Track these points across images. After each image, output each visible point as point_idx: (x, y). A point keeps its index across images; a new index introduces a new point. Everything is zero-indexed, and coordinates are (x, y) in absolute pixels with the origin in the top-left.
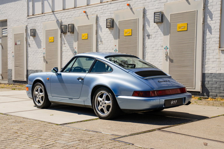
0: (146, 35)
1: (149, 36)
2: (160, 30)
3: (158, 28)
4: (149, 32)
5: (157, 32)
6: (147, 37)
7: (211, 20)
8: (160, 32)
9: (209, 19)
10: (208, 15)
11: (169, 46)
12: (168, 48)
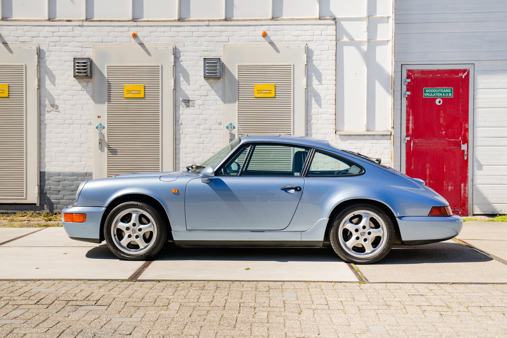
0: (181, 99)
1: (187, 102)
2: (213, 91)
3: (209, 88)
4: (187, 94)
5: (207, 96)
6: (183, 104)
7: (318, 83)
8: (214, 96)
9: (315, 82)
10: (313, 74)
11: (237, 123)
12: (234, 128)
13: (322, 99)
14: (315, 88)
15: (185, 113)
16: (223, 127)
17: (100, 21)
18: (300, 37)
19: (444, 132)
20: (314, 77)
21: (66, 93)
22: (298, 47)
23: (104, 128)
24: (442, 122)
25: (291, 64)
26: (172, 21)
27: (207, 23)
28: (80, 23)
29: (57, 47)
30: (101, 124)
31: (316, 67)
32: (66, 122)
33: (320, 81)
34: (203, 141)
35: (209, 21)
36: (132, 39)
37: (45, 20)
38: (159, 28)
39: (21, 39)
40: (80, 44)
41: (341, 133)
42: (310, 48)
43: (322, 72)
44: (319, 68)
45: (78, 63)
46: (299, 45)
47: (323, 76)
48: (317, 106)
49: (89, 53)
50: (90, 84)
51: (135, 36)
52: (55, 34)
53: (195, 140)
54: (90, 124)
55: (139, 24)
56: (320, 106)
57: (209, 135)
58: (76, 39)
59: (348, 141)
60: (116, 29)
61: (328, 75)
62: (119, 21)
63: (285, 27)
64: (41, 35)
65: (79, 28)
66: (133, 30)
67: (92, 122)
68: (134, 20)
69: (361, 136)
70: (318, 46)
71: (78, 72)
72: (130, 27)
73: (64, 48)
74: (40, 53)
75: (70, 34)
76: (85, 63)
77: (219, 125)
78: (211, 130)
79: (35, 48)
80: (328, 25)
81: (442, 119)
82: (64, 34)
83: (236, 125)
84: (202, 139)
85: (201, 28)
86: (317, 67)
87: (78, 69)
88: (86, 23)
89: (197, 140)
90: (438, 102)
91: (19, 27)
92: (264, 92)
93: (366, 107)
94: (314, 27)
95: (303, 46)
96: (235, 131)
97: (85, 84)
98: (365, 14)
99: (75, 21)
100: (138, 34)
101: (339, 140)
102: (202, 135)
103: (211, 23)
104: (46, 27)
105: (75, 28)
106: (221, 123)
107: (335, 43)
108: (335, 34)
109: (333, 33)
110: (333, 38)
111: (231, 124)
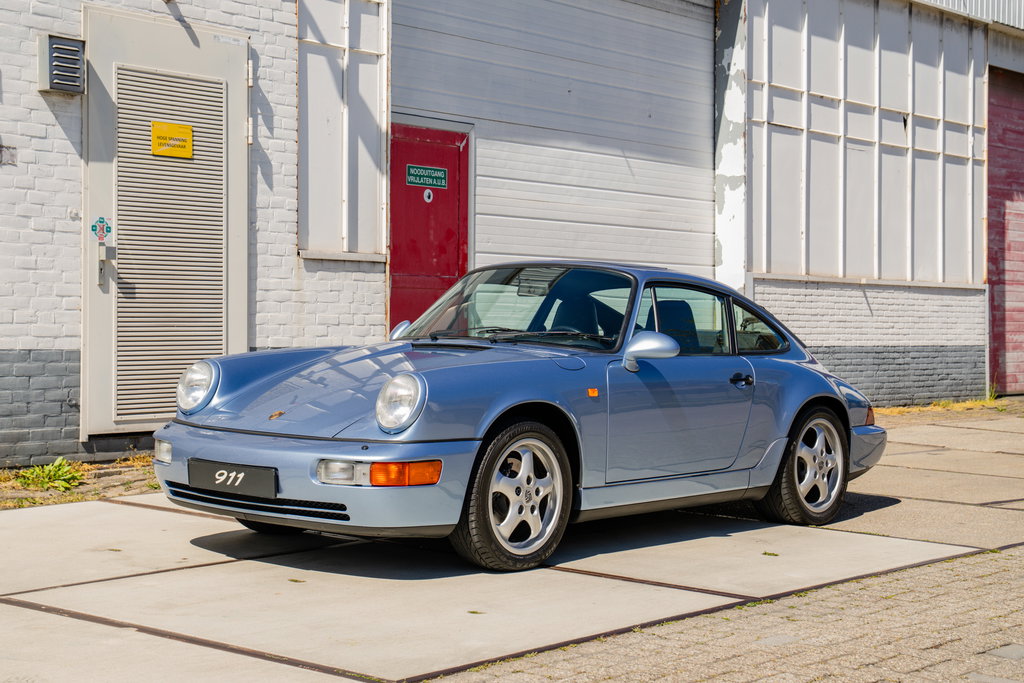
2: (59, 128)
3: (51, 118)
5: (45, 138)
7: (269, 134)
8: (60, 142)
9: (263, 130)
10: (259, 111)
11: (114, 217)
12: (109, 230)
13: (274, 170)
14: (263, 146)
16: (84, 225)
18: (234, 17)
19: (435, 260)
20: (260, 117)
22: (235, 40)
24: (432, 238)
25: (222, 80)
31: (263, 95)
33: (271, 129)
34: (36, 261)
41: (308, 254)
42: (254, 46)
43: (274, 109)
44: (270, 97)
46: (236, 37)
47: (275, 117)
48: (266, 186)
53: (17, 257)
56: (271, 186)
57: (49, 247)
59: (319, 273)
61: (285, 115)
69: (340, 263)
70: (268, 46)
77: (73, 219)
78: (53, 231)
81: (432, 232)
83: (114, 225)
84: (33, 258)
86: (266, 95)
89: (23, 258)
90: (428, 196)
92: (172, 142)
95: (243, 41)
96: (112, 240)
101: (304, 270)
102: (33, 247)
106: (77, 214)
107: (295, 43)
108: (296, 22)
109: (294, 20)
110: (294, 31)
111: (102, 220)
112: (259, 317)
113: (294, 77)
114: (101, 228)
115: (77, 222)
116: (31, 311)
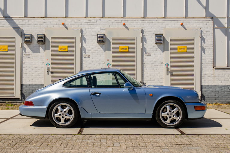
2: (159, 49)
3: (157, 47)
5: (156, 51)
10: (202, 41)
11: (170, 63)
12: (169, 65)
14: (204, 48)
15: (146, 59)
16: (164, 65)
17: (108, 18)
18: (197, 25)
21: (93, 49)
22: (197, 30)
23: (110, 65)
25: (194, 37)
26: (140, 18)
27: (156, 19)
28: (100, 19)
29: (89, 29)
30: (109, 63)
32: (93, 62)
34: (155, 71)
35: (157, 18)
36: (123, 26)
37: (84, 18)
38: (135, 21)
39: (73, 26)
40: (100, 28)
41: (216, 67)
42: (202, 30)
44: (206, 39)
45: (99, 36)
49: (103, 32)
50: (104, 46)
51: (124, 24)
52: (89, 24)
54: (104, 63)
55: (126, 19)
57: (157, 68)
58: (98, 26)
60: (116, 21)
61: (210, 42)
62: (117, 18)
63: (191, 21)
64: (82, 24)
65: (99, 21)
66: (123, 22)
67: (105, 63)
68: (124, 17)
69: (225, 69)
70: (205, 30)
71: (99, 40)
72: (122, 20)
73: (93, 30)
74: (82, 32)
75: (95, 23)
76: (102, 36)
78: (158, 66)
79: (80, 30)
80: (210, 20)
82: (93, 23)
85: (153, 21)
87: (99, 39)
88: (102, 19)
89: (152, 70)
91: (72, 21)
92: (182, 49)
93: (226, 56)
94: (203, 21)
95: (199, 30)
96: (169, 67)
97: (102, 45)
98: (226, 16)
99: (97, 18)
100: (125, 24)
101: (215, 70)
102: (154, 68)
103: (158, 19)
104: (85, 21)
105: (98, 21)
107: (213, 28)
108: (213, 24)
109: (212, 24)
110: (212, 26)
111: (167, 63)
112: (203, 80)
113: (212, 35)
114: (167, 65)
115: (162, 64)
116: (154, 79)
